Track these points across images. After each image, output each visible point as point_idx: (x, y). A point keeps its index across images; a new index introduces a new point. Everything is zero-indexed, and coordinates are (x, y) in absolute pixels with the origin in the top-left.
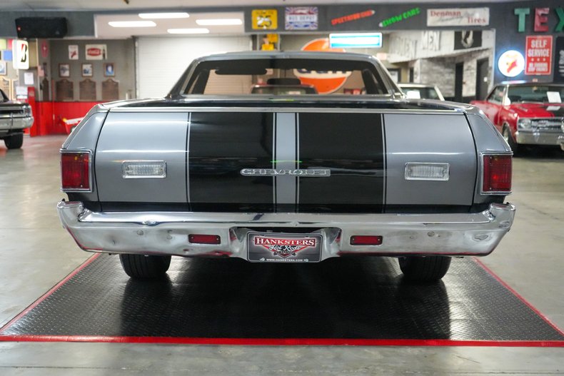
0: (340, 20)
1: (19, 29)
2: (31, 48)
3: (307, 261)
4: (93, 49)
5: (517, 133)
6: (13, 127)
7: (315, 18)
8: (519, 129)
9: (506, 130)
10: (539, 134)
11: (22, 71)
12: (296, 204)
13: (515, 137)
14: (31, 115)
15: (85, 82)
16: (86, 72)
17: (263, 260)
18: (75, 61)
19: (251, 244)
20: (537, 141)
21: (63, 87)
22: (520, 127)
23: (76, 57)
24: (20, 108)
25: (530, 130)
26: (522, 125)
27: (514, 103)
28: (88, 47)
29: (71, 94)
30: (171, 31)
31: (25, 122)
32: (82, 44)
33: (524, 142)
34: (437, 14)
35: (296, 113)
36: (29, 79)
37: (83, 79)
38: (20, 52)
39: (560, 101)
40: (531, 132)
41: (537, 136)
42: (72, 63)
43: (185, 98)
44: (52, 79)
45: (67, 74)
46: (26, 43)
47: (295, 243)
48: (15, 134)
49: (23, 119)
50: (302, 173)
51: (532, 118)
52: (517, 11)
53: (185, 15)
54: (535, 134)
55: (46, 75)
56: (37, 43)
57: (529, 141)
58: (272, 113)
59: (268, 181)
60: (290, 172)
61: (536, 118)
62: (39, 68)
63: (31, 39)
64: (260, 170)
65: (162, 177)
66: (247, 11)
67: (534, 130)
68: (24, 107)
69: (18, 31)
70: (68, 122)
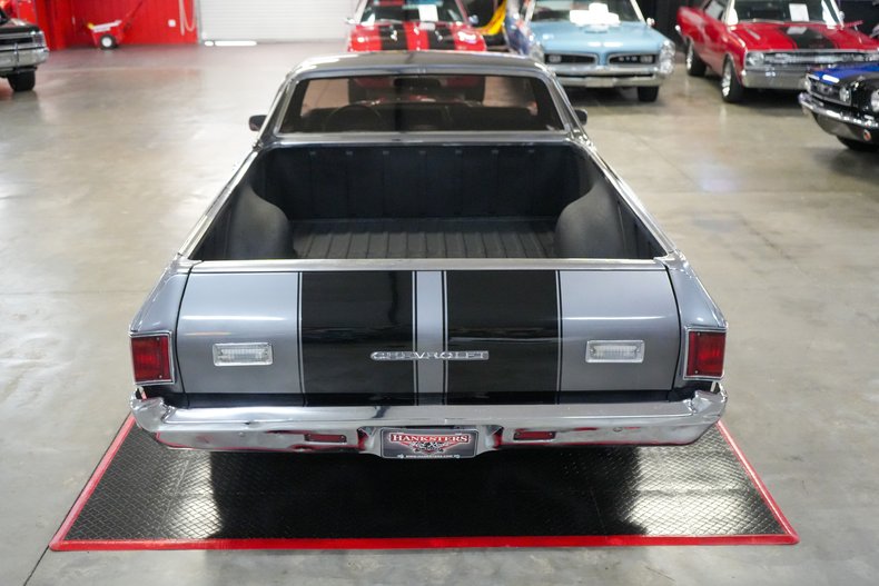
3: (458, 457)
5: (744, 73)
6: (19, 64)
8: (746, 67)
9: (728, 65)
10: (774, 74)
12: (444, 393)
13: (740, 77)
14: (44, 44)
17: (402, 457)
19: (385, 441)
20: (772, 85)
22: (748, 63)
24: (26, 35)
25: (762, 68)
26: (751, 60)
27: (742, 22)
31: (36, 55)
33: (754, 85)
35: (443, 271)
39: (807, 19)
40: (764, 72)
41: (772, 77)
43: (280, 139)
47: (443, 439)
48: (23, 71)
49: (34, 51)
50: (450, 356)
51: (766, 51)
54: (768, 74)
57: (760, 84)
58: (411, 271)
59: (408, 366)
60: (436, 356)
61: (772, 51)
64: (397, 353)
65: (268, 363)
67: (767, 67)
68: (33, 33)
70: (96, 29)
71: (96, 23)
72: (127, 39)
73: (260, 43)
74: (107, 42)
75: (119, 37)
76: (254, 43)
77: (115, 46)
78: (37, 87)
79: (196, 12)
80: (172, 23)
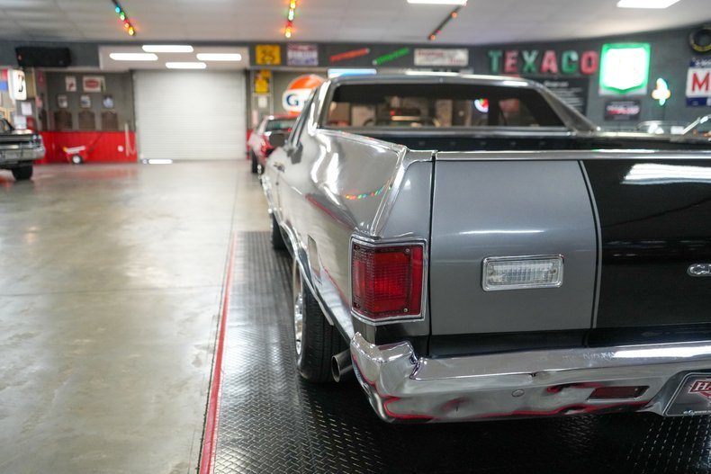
0: (339, 57)
1: (20, 58)
2: (27, 78)
4: (91, 82)
6: (22, 159)
7: (314, 55)
11: (19, 102)
14: (42, 144)
15: (84, 113)
16: (84, 103)
18: (73, 93)
21: (61, 117)
23: (74, 89)
24: (29, 139)
28: (86, 79)
29: (70, 124)
30: (170, 65)
31: (36, 153)
32: (79, 76)
34: (423, 54)
36: (27, 110)
37: (81, 110)
38: (17, 83)
42: (69, 94)
44: (50, 109)
45: (65, 104)
46: (22, 73)
48: (25, 165)
49: (34, 150)
52: (491, 53)
53: (189, 49)
55: (44, 105)
56: (33, 74)
62: (37, 99)
63: (28, 69)
65: (557, 285)
66: (251, 46)
69: (19, 61)
70: (69, 151)
71: (69, 147)
72: (89, 158)
73: (175, 161)
74: (77, 160)
75: (85, 157)
76: (169, 162)
77: (82, 162)
78: (34, 178)
79: (137, 142)
80: (120, 149)
